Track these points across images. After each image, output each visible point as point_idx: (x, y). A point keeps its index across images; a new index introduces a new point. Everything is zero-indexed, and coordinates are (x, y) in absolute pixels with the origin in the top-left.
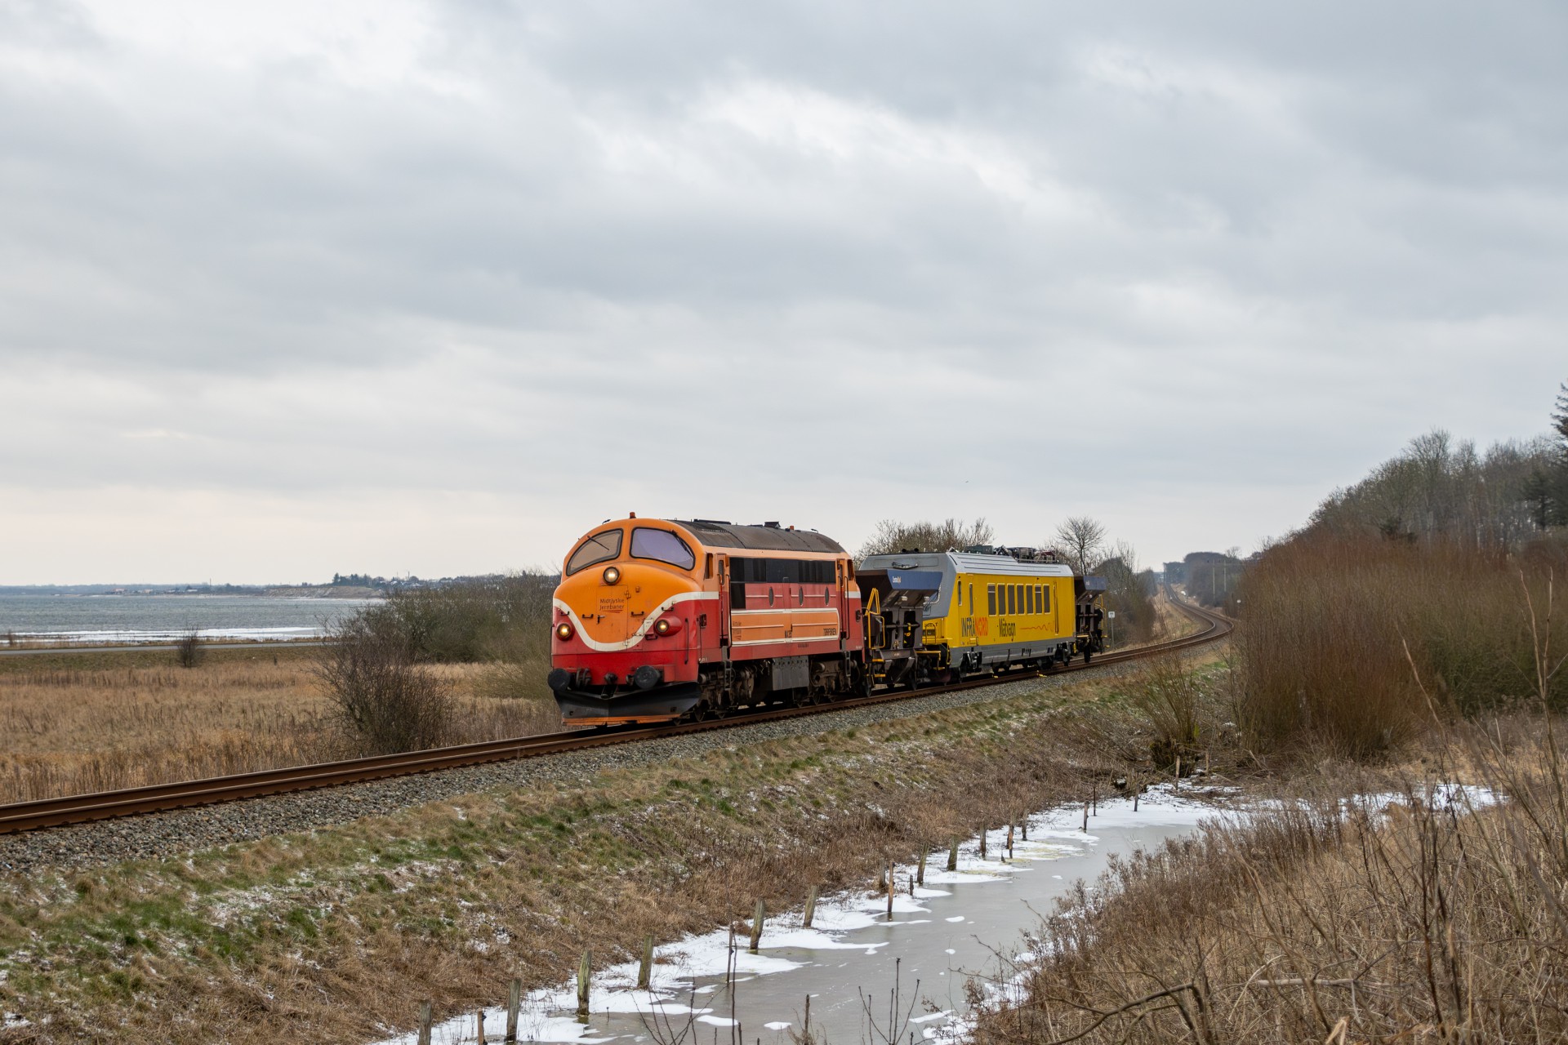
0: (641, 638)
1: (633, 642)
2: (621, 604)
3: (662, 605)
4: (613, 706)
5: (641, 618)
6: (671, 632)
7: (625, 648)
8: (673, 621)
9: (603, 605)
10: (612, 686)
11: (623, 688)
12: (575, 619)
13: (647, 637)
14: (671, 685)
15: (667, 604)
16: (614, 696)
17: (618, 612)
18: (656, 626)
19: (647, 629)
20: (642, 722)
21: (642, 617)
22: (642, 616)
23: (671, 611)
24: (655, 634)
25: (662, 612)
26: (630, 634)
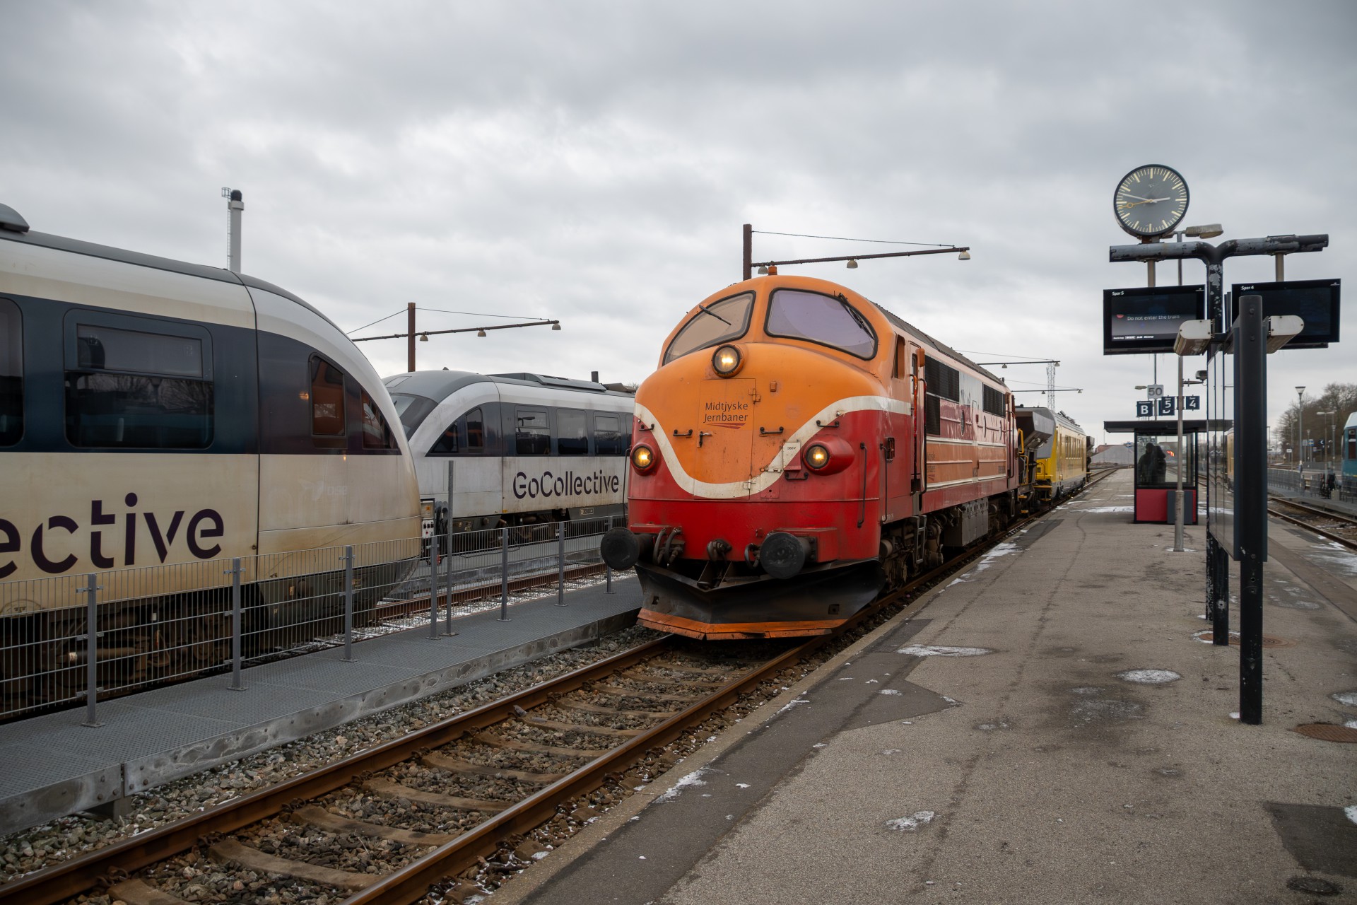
0: (777, 477)
1: (762, 483)
2: (743, 412)
3: (818, 417)
4: (719, 605)
5: (778, 439)
6: (835, 465)
7: (745, 494)
8: (838, 446)
9: (711, 413)
10: (718, 565)
11: (742, 568)
12: (662, 438)
13: (788, 474)
14: (829, 567)
15: (827, 415)
16: (723, 585)
17: (736, 426)
18: (805, 454)
19: (788, 460)
20: (773, 635)
21: (781, 438)
22: (781, 434)
23: (833, 428)
24: (803, 469)
25: (816, 430)
26: (756, 468)
